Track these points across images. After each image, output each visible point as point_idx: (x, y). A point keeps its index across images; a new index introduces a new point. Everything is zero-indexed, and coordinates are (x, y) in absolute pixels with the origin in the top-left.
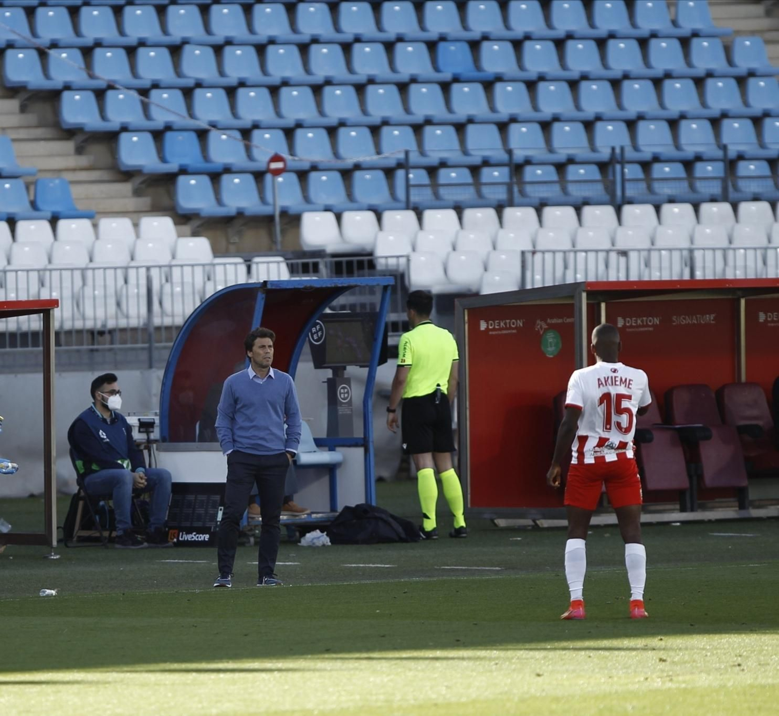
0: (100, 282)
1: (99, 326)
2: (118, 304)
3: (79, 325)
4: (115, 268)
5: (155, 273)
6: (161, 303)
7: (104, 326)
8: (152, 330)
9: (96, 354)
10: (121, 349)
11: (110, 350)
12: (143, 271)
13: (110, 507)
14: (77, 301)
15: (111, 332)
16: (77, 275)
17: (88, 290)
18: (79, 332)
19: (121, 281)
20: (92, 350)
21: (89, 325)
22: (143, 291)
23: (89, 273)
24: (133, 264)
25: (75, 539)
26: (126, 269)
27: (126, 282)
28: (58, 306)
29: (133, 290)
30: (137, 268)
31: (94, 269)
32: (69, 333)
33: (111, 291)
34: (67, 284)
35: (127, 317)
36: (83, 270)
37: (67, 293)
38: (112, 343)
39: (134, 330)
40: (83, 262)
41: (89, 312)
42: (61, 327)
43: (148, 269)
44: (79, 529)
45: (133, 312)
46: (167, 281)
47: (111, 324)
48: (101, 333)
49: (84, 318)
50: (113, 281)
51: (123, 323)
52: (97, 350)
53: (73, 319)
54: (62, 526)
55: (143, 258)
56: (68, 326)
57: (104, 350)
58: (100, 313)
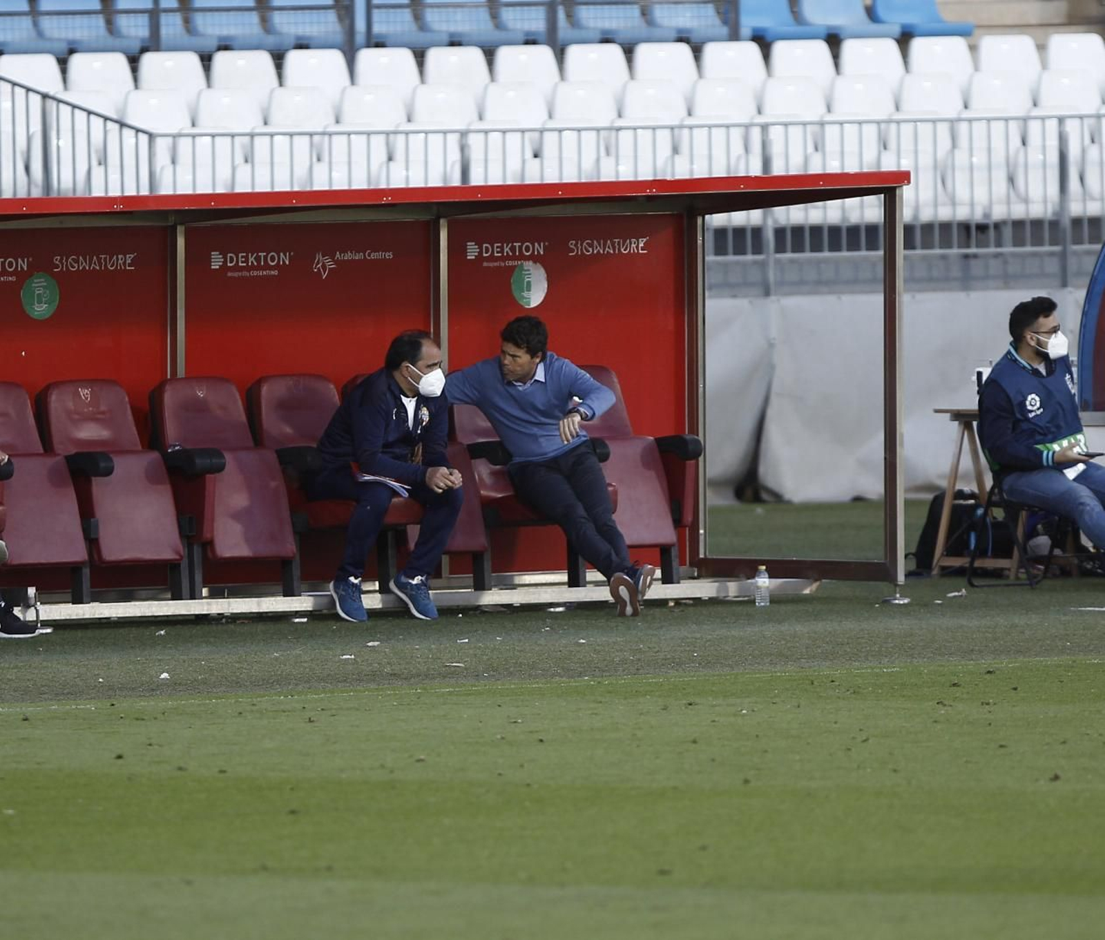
0: (980, 143)
1: (978, 217)
2: (1011, 180)
3: (944, 214)
4: (1006, 120)
5: (1072, 127)
6: (1082, 179)
7: (987, 215)
8: (1066, 223)
9: (973, 262)
10: (1014, 255)
11: (997, 256)
12: (1052, 125)
13: (994, 518)
14: (943, 176)
15: (998, 226)
16: (943, 129)
17: (961, 157)
18: (946, 227)
19: (1015, 141)
20: (966, 256)
21: (962, 214)
22: (1054, 158)
23: (963, 128)
24: (1036, 112)
25: (935, 572)
26: (1025, 120)
27: (1024, 143)
28: (909, 182)
29: (1035, 156)
30: (1043, 119)
31: (970, 121)
32: (928, 228)
33: (999, 156)
34: (925, 146)
35: (1026, 201)
36: (953, 122)
37: (925, 160)
38: (999, 244)
39: (1037, 224)
40: (952, 108)
41: (962, 193)
42: (916, 217)
43: (1061, 120)
44: (942, 555)
45: (1035, 192)
46: (1093, 141)
47: (998, 213)
48: (982, 228)
49: (953, 203)
50: (1002, 141)
51: (1018, 212)
52: (975, 256)
53: (936, 205)
54: (913, 550)
55: (1052, 104)
56: (926, 216)
57: (986, 256)
58: (981, 196)
